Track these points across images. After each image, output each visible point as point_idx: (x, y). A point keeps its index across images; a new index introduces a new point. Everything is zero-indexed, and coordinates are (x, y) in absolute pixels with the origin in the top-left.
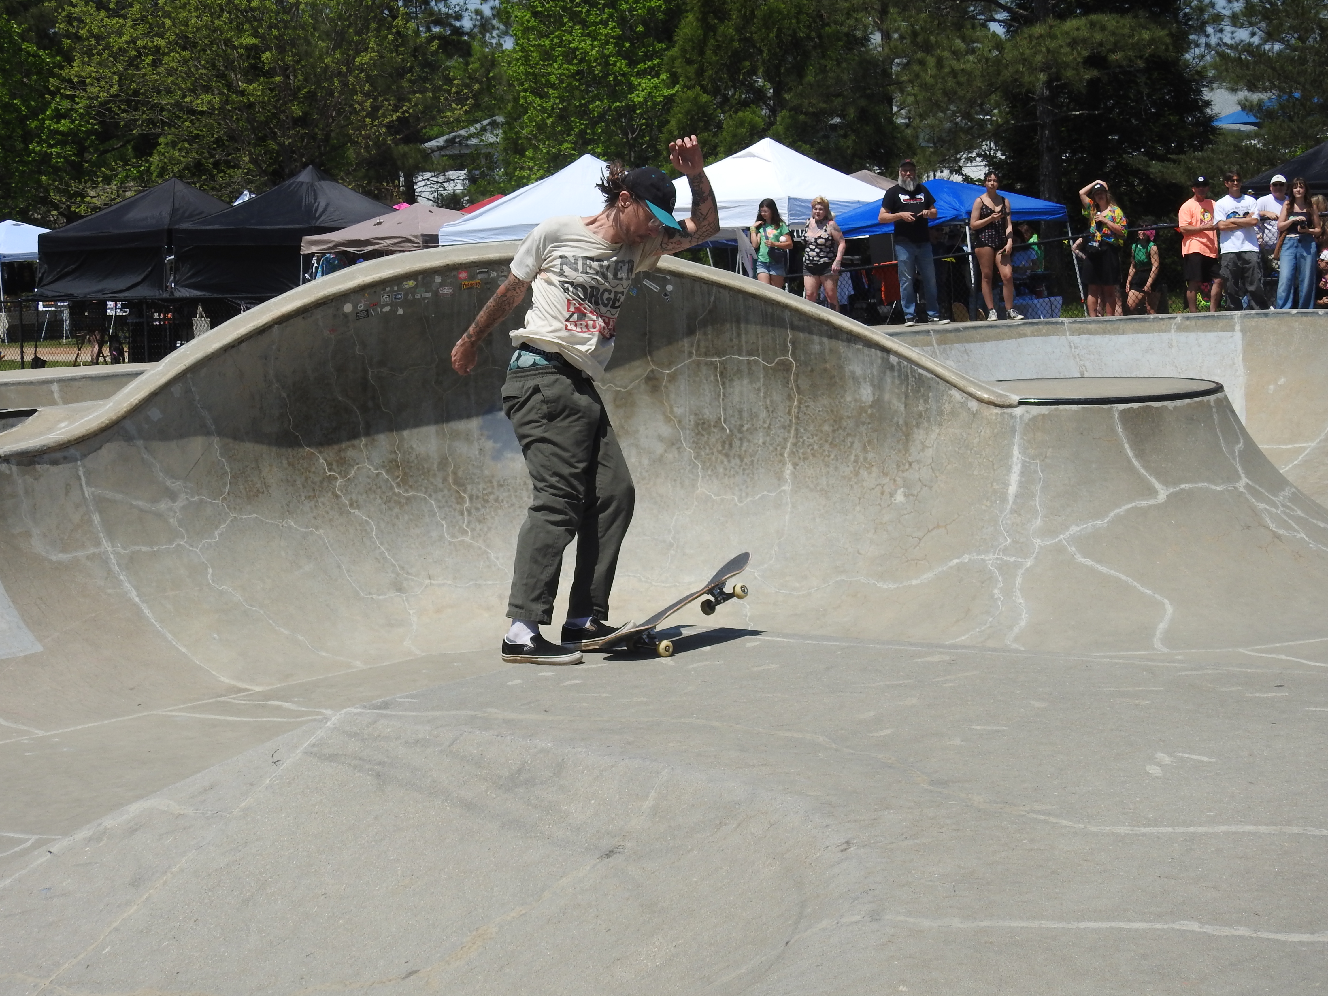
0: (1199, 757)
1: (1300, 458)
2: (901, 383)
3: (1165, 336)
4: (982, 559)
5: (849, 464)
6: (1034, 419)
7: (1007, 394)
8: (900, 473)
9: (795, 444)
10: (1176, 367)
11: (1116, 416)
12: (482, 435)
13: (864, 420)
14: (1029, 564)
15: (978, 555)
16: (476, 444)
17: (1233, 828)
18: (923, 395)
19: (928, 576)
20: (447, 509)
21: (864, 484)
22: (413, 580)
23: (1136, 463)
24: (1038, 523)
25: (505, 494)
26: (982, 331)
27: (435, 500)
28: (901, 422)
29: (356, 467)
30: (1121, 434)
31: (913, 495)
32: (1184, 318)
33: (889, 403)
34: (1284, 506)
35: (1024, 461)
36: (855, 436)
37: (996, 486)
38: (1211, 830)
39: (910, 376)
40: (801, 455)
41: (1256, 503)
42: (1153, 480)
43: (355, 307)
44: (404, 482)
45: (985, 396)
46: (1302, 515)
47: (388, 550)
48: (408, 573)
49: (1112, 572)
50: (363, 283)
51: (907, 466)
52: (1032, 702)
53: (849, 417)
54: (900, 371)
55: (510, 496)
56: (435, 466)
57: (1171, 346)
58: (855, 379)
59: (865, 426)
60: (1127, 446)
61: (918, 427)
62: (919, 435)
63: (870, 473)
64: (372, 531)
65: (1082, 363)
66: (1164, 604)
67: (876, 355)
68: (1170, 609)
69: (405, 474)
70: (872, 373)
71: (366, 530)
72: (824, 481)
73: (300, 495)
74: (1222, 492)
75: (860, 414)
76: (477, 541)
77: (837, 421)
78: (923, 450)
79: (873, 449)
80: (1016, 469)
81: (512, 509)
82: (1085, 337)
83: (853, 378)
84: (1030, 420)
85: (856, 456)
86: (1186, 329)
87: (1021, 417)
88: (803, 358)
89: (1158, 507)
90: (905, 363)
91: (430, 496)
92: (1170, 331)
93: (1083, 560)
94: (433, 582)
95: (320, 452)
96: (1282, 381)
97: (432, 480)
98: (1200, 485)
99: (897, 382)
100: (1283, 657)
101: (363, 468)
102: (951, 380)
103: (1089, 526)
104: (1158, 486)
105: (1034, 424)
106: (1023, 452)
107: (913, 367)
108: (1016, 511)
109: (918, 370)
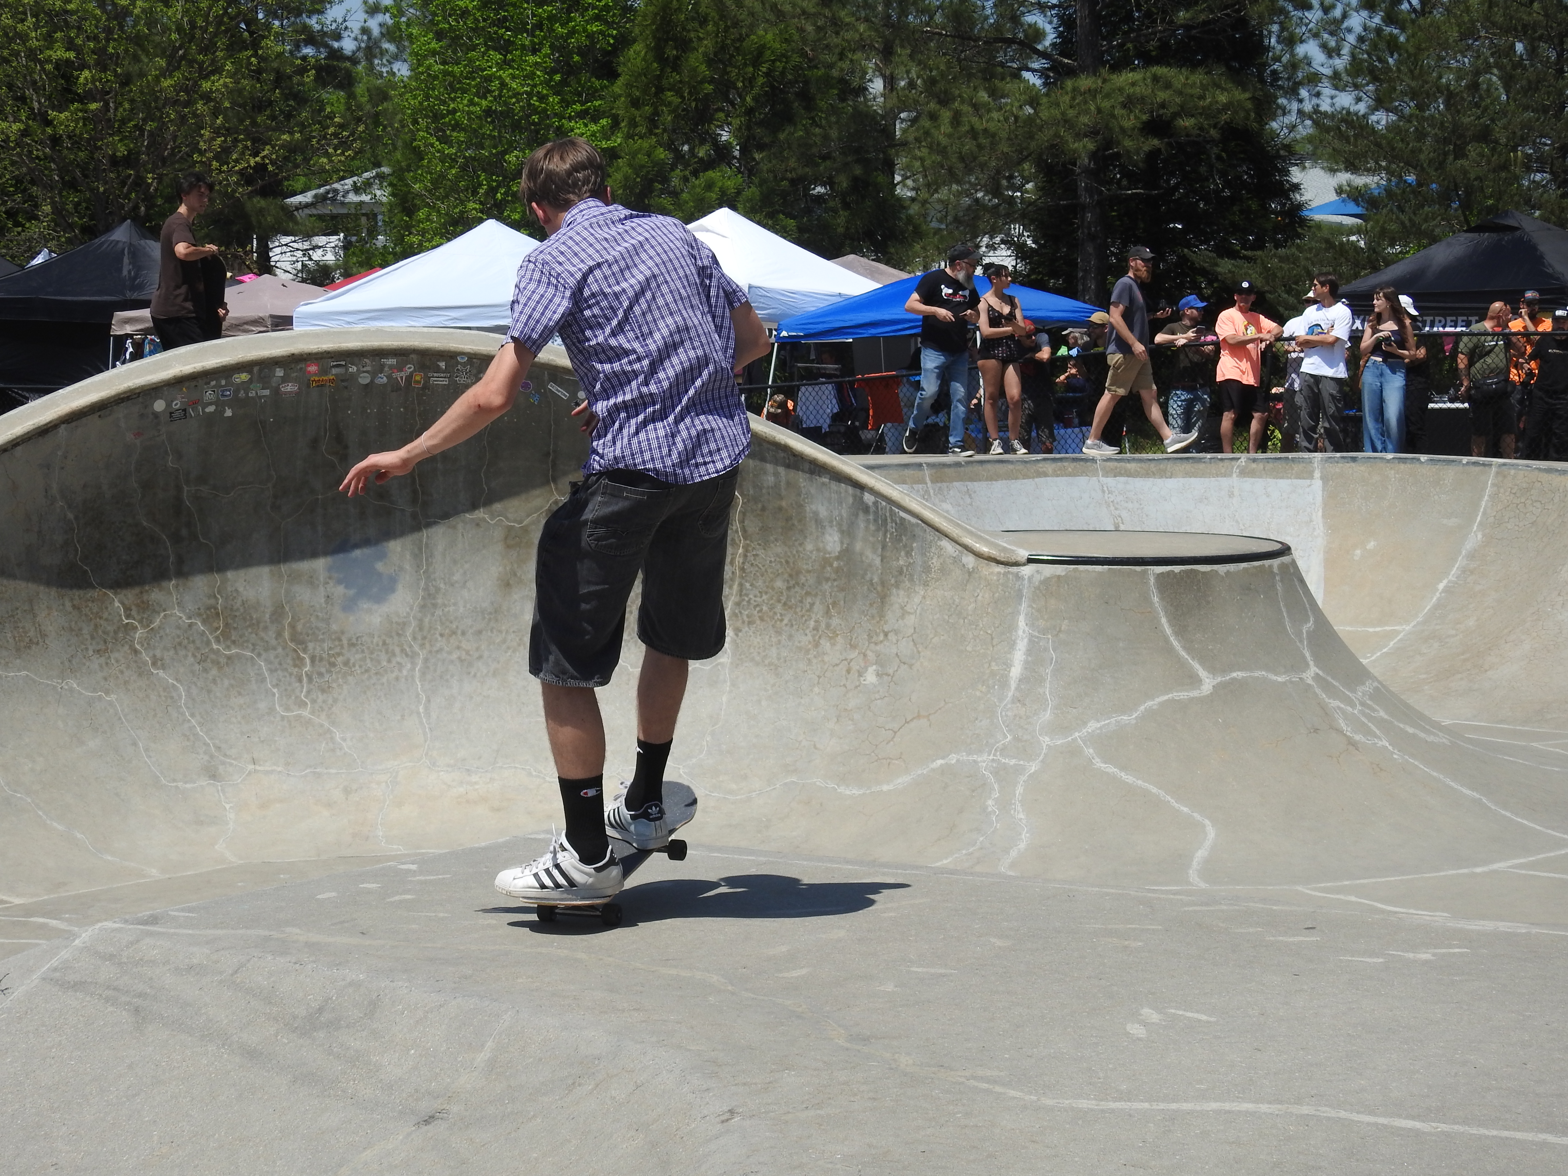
0: (1196, 1015)
1: (1392, 644)
2: (878, 530)
3: (1224, 482)
4: (974, 761)
5: (807, 632)
6: (1046, 581)
7: (1014, 548)
8: (872, 645)
9: (738, 604)
10: (1237, 522)
11: (1152, 580)
12: (330, 578)
13: (828, 575)
14: (1033, 770)
15: (968, 755)
16: (322, 589)
17: (1227, 1106)
18: (905, 546)
19: (903, 780)
20: (279, 672)
21: (826, 658)
22: (231, 765)
23: (1175, 643)
24: (1047, 716)
25: (358, 656)
26: (989, 466)
27: (266, 660)
28: (876, 580)
29: (162, 614)
30: (1157, 605)
31: (889, 675)
32: (1249, 459)
33: (861, 554)
34: (1363, 704)
35: (1031, 636)
36: (816, 595)
37: (994, 667)
38: (1198, 1108)
39: (889, 520)
40: (745, 618)
41: (1327, 700)
42: (1196, 666)
43: (169, 405)
44: (225, 636)
45: (985, 549)
46: (1386, 717)
47: (201, 725)
48: (225, 755)
49: (1140, 782)
50: (180, 374)
51: (881, 637)
52: (993, 940)
53: (809, 571)
54: (876, 513)
55: (364, 659)
56: (267, 616)
57: (1231, 495)
58: (818, 521)
59: (830, 584)
60: (1164, 620)
61: (897, 586)
62: (898, 597)
63: (833, 645)
64: (180, 697)
65: (1117, 512)
66: (1204, 826)
67: (846, 491)
68: (1211, 832)
69: (227, 625)
70: (840, 515)
71: (172, 698)
72: (774, 652)
73: (87, 649)
74: (1284, 683)
75: (824, 567)
76: (318, 716)
77: (794, 575)
78: (902, 617)
79: (839, 613)
80: (1022, 645)
81: (366, 675)
82: (1122, 479)
83: (816, 521)
84: (1041, 582)
85: (816, 621)
86: (1252, 474)
87: (1030, 578)
88: (751, 492)
89: (1201, 700)
90: (884, 503)
91: (259, 655)
92: (1230, 475)
93: (1103, 765)
94: (258, 768)
95: (115, 594)
96: (1371, 545)
97: (262, 634)
98: (1256, 674)
99: (872, 527)
100: (1353, 899)
101: (171, 615)
102: (942, 527)
103: (1112, 722)
104: (1202, 673)
105: (1046, 588)
106: (1031, 624)
107: (894, 508)
108: (1020, 700)
109: (899, 513)
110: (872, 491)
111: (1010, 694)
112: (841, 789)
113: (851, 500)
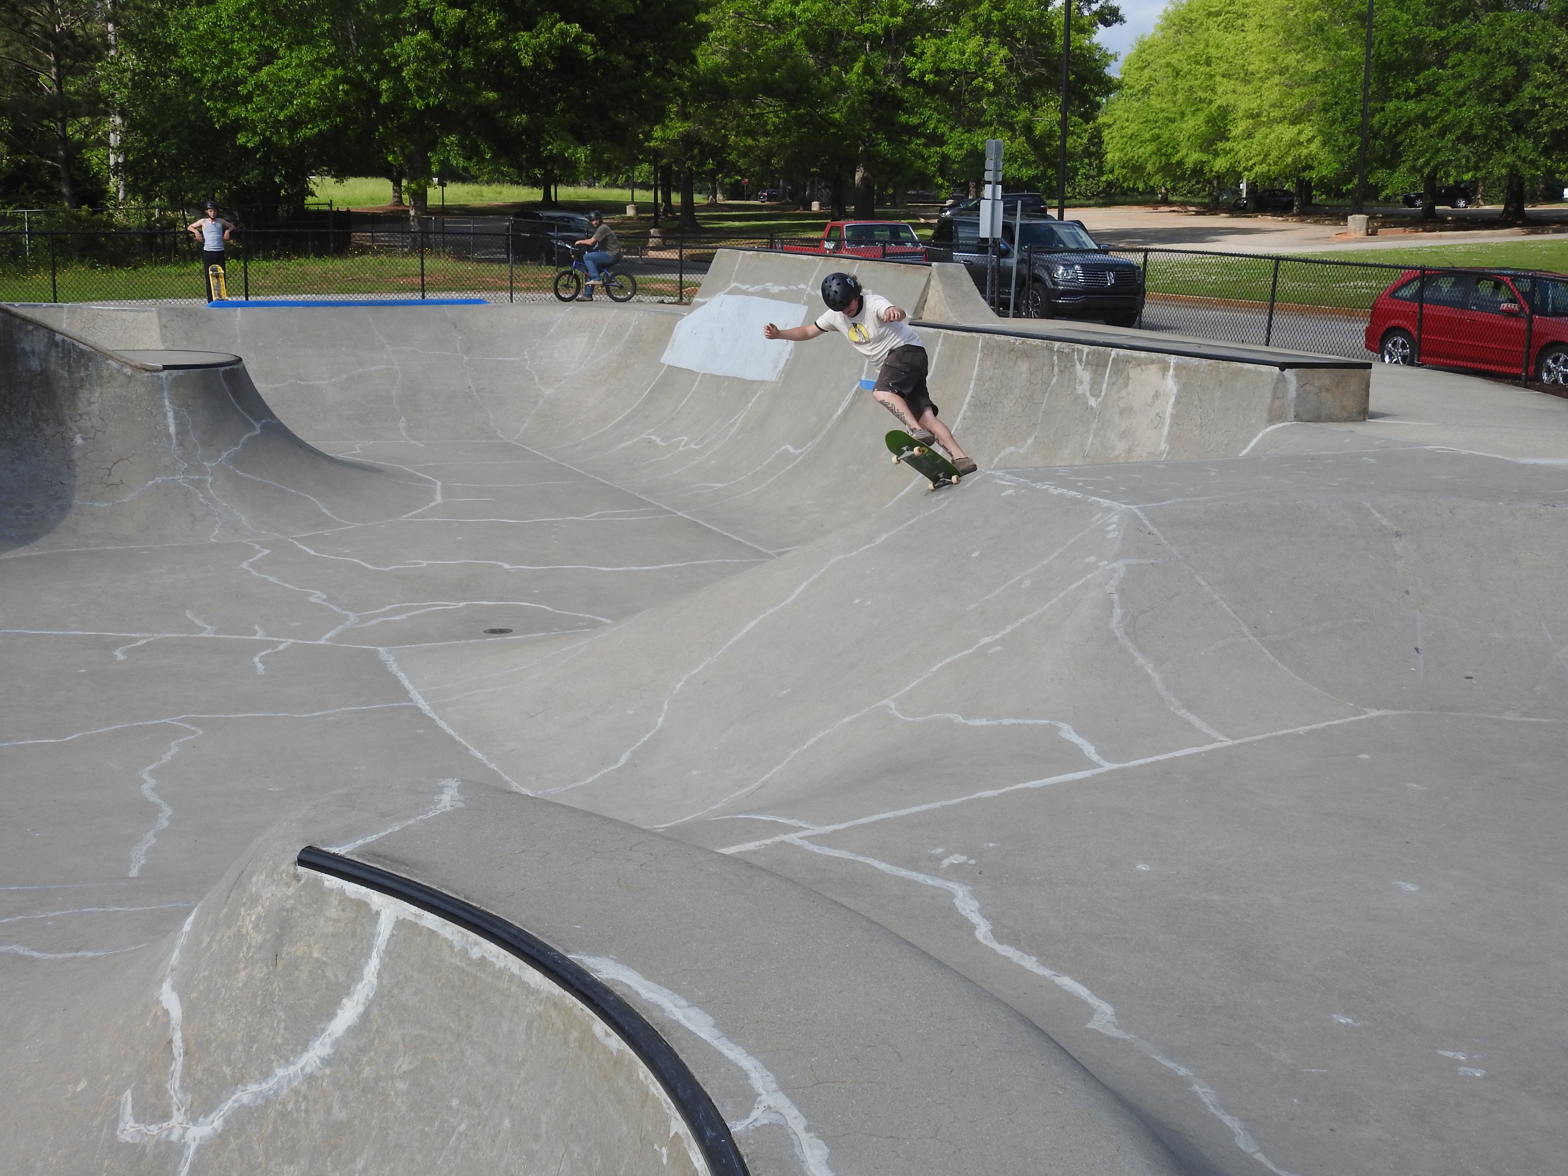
2: (64, 357)
4: (174, 479)
5: (28, 418)
6: (175, 379)
8: (74, 423)
11: (221, 375)
13: (34, 385)
14: (210, 480)
15: (166, 477)
18: (84, 365)
19: (133, 495)
21: (45, 433)
23: (238, 407)
24: (200, 451)
28: (67, 385)
31: (90, 439)
33: (54, 371)
35: (174, 409)
36: (28, 397)
37: (158, 428)
39: (71, 349)
42: (250, 418)
45: (136, 364)
49: (264, 480)
51: (78, 417)
53: (21, 383)
54: (63, 346)
59: (36, 390)
60: (230, 396)
61: (81, 387)
62: (84, 395)
63: (48, 424)
66: (309, 498)
67: (43, 335)
68: (315, 500)
70: (39, 349)
72: (10, 432)
74: (276, 424)
75: (31, 380)
77: (13, 386)
78: (89, 405)
79: (46, 406)
80: (170, 415)
83: (24, 353)
84: (172, 380)
85: (32, 412)
87: (166, 378)
89: (259, 436)
90: (68, 341)
93: (242, 474)
98: (268, 420)
99: (61, 355)
102: (107, 353)
103: (232, 451)
104: (253, 422)
105: (175, 383)
106: (172, 403)
107: (76, 343)
108: (181, 444)
109: (81, 346)
110: (61, 333)
111: (174, 441)
112: (96, 505)
113: (46, 340)
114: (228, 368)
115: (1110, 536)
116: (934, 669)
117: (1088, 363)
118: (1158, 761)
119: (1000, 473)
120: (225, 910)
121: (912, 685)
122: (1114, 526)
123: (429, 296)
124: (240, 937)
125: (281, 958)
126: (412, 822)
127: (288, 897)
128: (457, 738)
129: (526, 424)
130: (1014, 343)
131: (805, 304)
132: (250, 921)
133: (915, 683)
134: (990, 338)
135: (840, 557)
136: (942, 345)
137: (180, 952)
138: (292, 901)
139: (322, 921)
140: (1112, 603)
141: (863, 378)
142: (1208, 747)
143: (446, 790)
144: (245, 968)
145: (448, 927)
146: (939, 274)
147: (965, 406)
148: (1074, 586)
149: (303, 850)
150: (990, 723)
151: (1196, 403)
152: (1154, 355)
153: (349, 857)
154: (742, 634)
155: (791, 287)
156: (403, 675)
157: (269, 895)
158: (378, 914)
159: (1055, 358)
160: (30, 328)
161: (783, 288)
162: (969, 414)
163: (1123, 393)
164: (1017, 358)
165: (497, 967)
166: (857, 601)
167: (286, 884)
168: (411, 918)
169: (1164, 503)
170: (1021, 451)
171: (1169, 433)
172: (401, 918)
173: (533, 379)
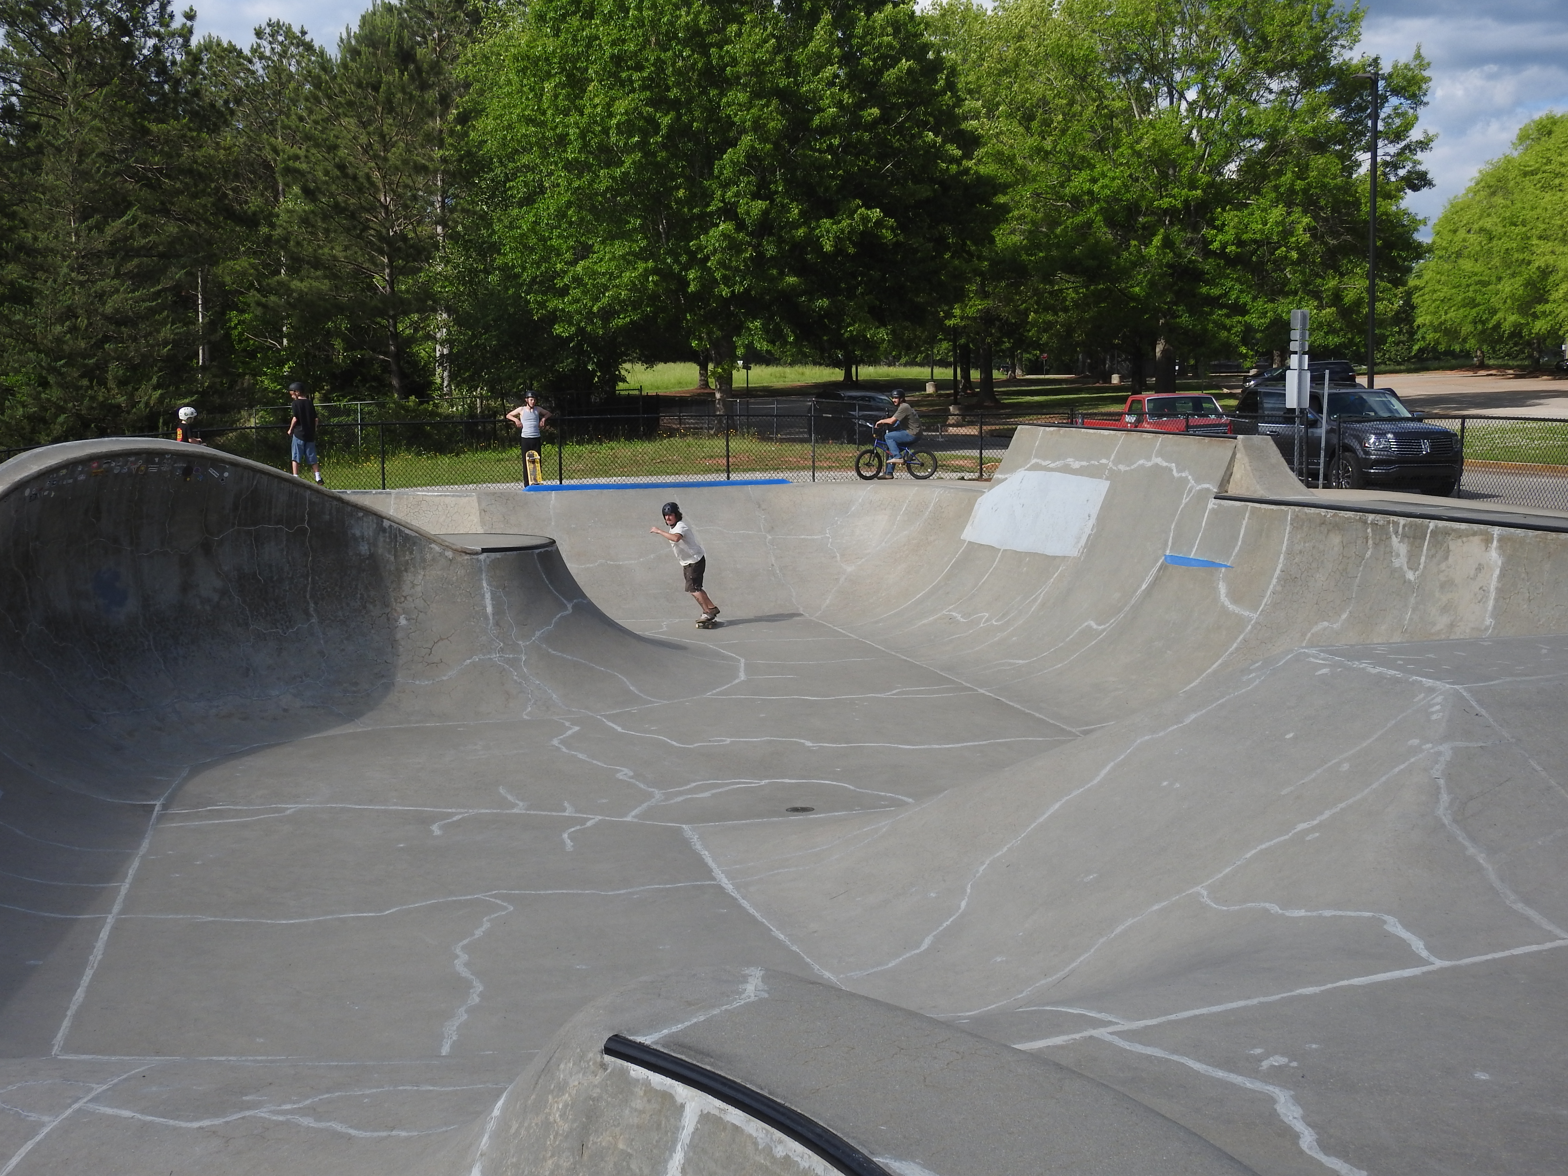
2: (391, 541)
4: (490, 658)
5: (357, 600)
6: (493, 561)
8: (398, 604)
9: (313, 589)
11: (536, 557)
12: (96, 594)
13: (364, 568)
14: (524, 658)
15: (483, 655)
16: (93, 601)
18: (409, 549)
19: (452, 673)
20: (87, 654)
21: (373, 614)
22: (96, 713)
23: (552, 588)
24: (515, 630)
25: (120, 641)
27: (78, 648)
28: (393, 568)
29: (28, 625)
30: (540, 570)
31: (414, 619)
33: (382, 555)
35: (491, 591)
36: (358, 580)
37: (476, 608)
39: (399, 535)
40: (319, 596)
42: (563, 598)
43: (31, 491)
44: (57, 635)
45: (458, 547)
47: (69, 691)
48: (90, 708)
49: (575, 658)
50: (39, 472)
51: (402, 599)
53: (352, 567)
54: (390, 533)
58: (356, 539)
59: (365, 573)
60: (544, 577)
61: (406, 570)
62: (408, 577)
63: (375, 606)
67: (373, 521)
70: (369, 534)
71: (50, 676)
72: (340, 613)
75: (361, 564)
76: (117, 679)
77: (344, 570)
78: (413, 587)
79: (374, 589)
80: (488, 596)
83: (354, 538)
84: (490, 562)
85: (361, 594)
87: (484, 560)
88: (316, 525)
89: (571, 615)
90: (395, 526)
91: (75, 645)
93: (554, 652)
94: (108, 713)
97: (72, 632)
99: (388, 540)
101: (34, 625)
103: (545, 630)
104: (565, 602)
105: (492, 565)
106: (489, 584)
107: (402, 528)
108: (497, 624)
109: (407, 531)
110: (389, 519)
111: (491, 621)
112: (417, 682)
113: (375, 526)
114: (542, 550)
115: (1434, 717)
116: (1248, 855)
117: (1404, 536)
118: (1494, 960)
119: (1313, 651)
120: (533, 1097)
121: (1224, 873)
122: (1438, 707)
123: (734, 477)
124: (547, 1125)
125: (587, 1147)
126: (716, 1011)
127: (595, 1086)
128: (759, 918)
129: (828, 601)
130: (1325, 516)
131: (1107, 479)
132: (558, 1108)
133: (1228, 870)
134: (1299, 511)
135: (1147, 738)
136: (1249, 518)
137: (490, 1137)
138: (598, 1090)
139: (627, 1112)
140: (1438, 788)
141: (1168, 553)
142: (1548, 945)
143: (750, 979)
144: (552, 1156)
145: (752, 1124)
146: (1245, 447)
147: (1274, 581)
148: (1397, 770)
149: (609, 1039)
150: (1309, 914)
151: (1523, 575)
152: (1475, 527)
153: (655, 1047)
154: (1046, 816)
155: (1093, 462)
156: (706, 853)
157: (576, 1083)
158: (682, 1106)
159: (1369, 530)
160: (360, 514)
161: (1084, 463)
162: (1279, 588)
163: (1443, 566)
164: (1329, 531)
165: (801, 1167)
166: (1165, 783)
167: (593, 1072)
168: (716, 1112)
169: (1492, 683)
170: (1335, 626)
171: (1495, 607)
172: (706, 1112)
173: (836, 557)
